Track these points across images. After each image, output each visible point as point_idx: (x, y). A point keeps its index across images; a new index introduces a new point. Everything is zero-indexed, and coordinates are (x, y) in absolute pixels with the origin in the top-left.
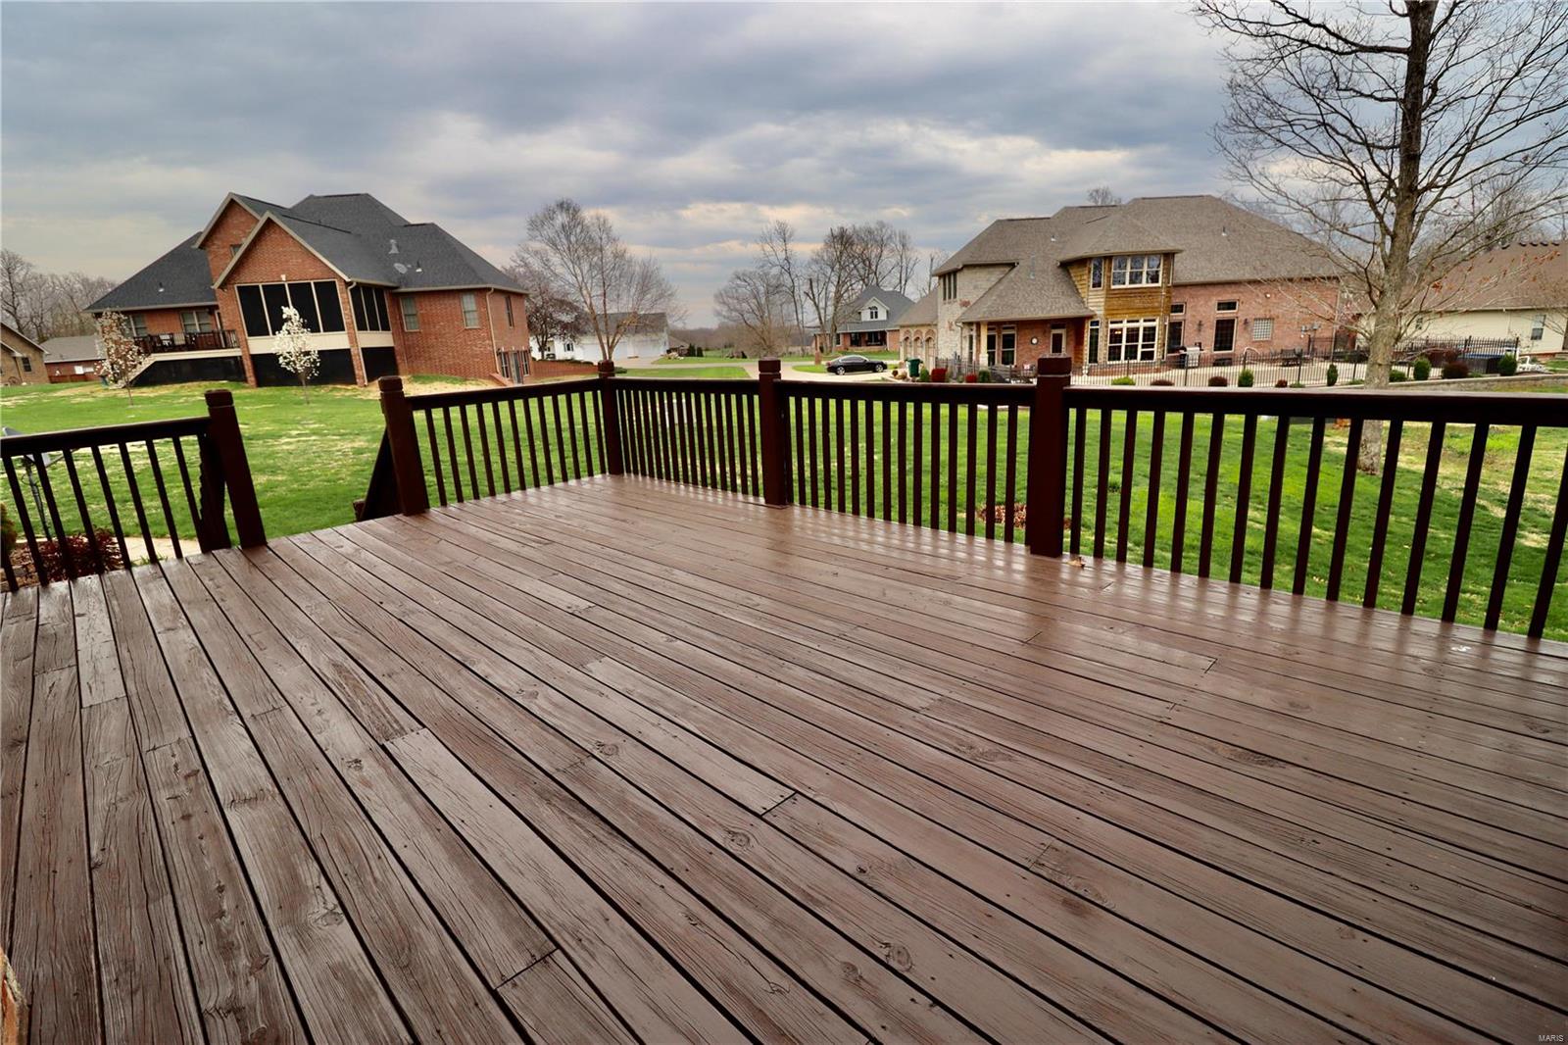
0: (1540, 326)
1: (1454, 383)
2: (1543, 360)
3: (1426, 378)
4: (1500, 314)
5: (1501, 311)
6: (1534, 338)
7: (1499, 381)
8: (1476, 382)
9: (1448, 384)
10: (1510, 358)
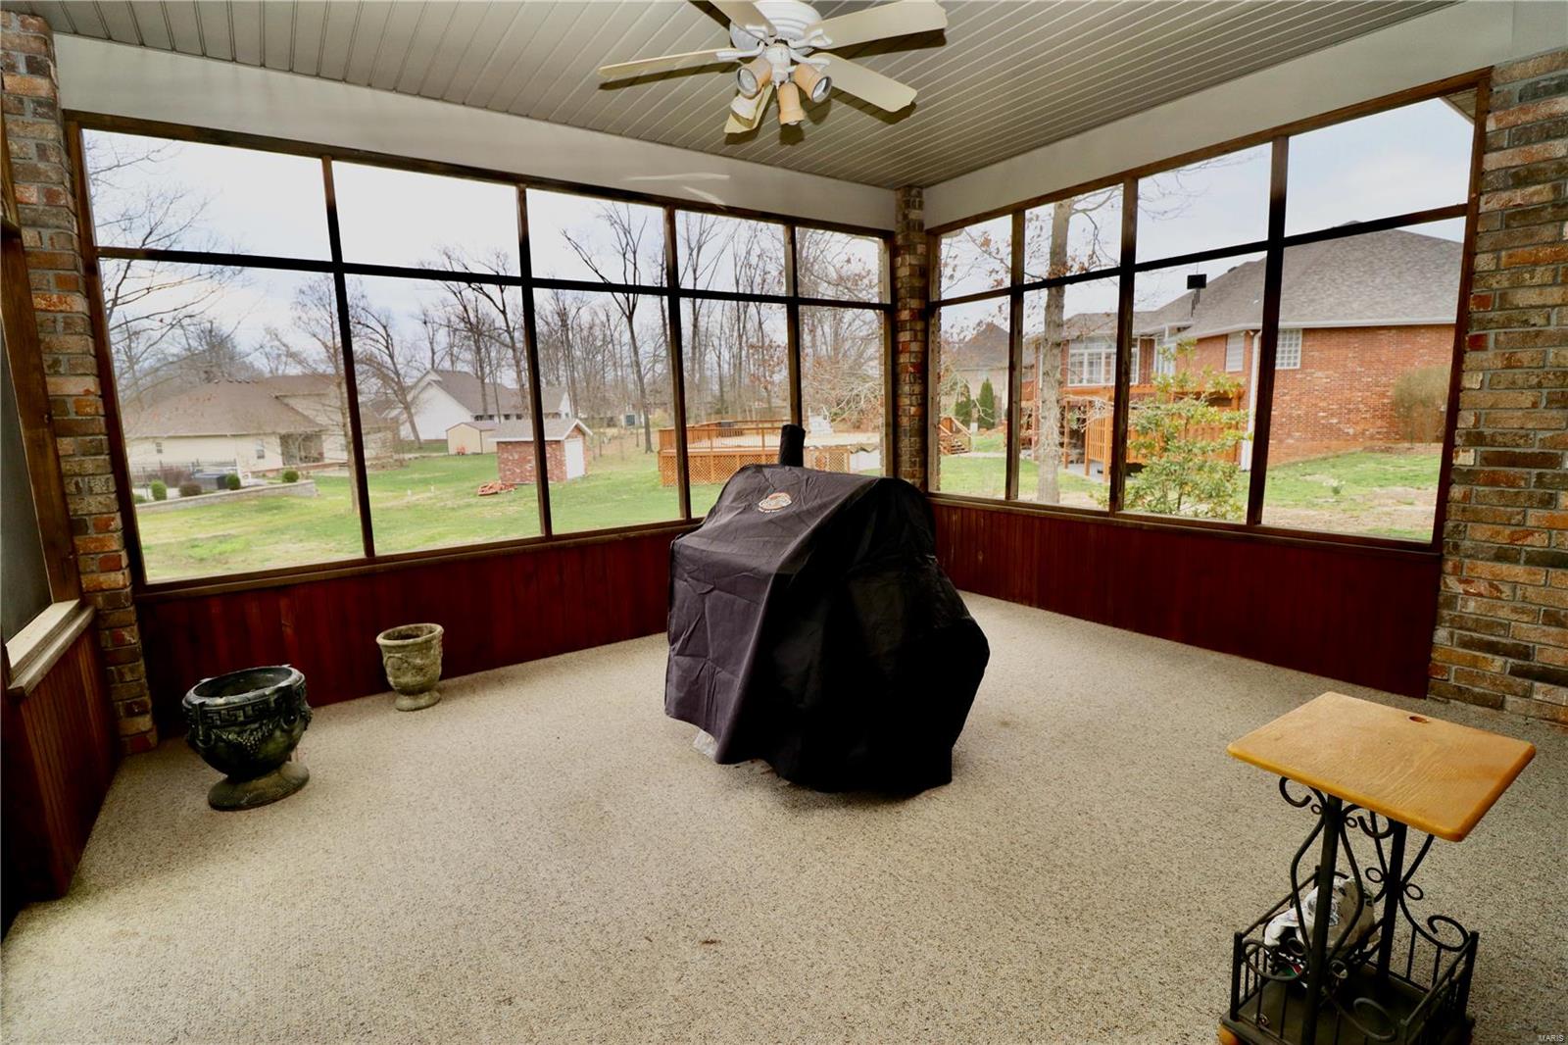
0: (260, 448)
1: (191, 500)
2: (271, 475)
3: (165, 498)
4: (223, 439)
5: (226, 436)
6: (259, 457)
7: (229, 495)
8: (210, 497)
9: (186, 501)
10: (233, 476)
